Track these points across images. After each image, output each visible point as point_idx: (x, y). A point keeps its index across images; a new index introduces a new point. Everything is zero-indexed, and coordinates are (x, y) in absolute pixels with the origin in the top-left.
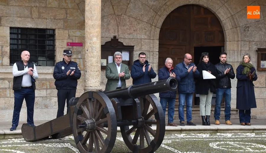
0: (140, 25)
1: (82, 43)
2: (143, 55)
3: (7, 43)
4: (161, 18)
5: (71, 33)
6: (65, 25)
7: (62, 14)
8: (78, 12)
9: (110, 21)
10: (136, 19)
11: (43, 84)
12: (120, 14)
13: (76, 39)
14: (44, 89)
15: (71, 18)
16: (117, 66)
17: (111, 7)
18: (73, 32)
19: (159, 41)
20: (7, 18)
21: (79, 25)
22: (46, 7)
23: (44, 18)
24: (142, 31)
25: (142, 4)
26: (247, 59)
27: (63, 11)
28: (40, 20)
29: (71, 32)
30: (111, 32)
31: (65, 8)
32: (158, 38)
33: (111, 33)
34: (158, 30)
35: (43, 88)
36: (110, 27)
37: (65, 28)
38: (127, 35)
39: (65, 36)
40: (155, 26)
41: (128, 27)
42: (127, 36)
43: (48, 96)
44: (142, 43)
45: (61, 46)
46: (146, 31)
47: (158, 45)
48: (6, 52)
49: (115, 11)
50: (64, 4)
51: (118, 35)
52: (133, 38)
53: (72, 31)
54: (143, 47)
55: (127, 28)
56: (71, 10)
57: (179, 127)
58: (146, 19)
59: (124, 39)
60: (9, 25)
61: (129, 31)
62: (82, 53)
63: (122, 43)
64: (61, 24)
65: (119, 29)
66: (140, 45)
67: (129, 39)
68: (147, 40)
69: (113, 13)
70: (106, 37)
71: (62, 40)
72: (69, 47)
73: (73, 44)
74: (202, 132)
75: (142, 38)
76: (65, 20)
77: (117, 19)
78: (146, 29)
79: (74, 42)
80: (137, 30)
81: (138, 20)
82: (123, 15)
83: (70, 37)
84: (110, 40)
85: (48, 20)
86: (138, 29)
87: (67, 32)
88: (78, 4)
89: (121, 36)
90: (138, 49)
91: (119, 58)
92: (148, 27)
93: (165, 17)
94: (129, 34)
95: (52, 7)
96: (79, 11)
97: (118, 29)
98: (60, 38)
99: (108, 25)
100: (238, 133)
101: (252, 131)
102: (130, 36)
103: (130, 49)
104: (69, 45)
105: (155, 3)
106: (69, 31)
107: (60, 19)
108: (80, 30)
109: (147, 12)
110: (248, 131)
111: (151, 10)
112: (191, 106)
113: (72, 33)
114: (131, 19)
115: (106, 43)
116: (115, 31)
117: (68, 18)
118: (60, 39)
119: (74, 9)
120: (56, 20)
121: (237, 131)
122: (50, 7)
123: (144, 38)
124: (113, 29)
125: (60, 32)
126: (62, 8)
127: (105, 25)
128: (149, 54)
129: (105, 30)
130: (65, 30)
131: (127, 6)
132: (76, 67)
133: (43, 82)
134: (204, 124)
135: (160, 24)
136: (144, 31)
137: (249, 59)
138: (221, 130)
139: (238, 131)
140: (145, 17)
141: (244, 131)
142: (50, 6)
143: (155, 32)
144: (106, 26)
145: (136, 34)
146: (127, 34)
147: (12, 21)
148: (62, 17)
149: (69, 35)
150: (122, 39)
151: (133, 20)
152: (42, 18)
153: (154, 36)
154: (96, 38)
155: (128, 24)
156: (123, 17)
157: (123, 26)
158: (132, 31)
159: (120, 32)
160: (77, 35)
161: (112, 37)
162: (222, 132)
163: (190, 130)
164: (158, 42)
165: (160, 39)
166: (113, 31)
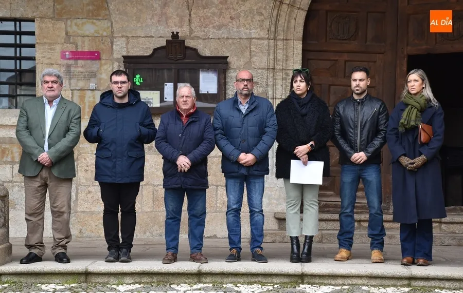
0: (247, 4)
1: (98, 53)
2: (120, 75)
5: (73, 29)
6: (57, 9)
11: (4, 152)
13: (83, 42)
14: (6, 163)
16: (47, 107)
18: (76, 24)
19: (303, 44)
21: (91, 8)
24: (252, 18)
26: (417, 84)
29: (71, 26)
30: (171, 22)
32: (300, 35)
33: (173, 25)
34: (301, 16)
35: (4, 159)
36: (170, 10)
37: (58, 16)
38: (212, 30)
39: (59, 36)
40: (292, 5)
41: (217, 11)
42: (212, 33)
43: (15, 179)
44: (253, 48)
45: (47, 61)
46: (262, 17)
47: (300, 52)
51: (191, 31)
52: (228, 38)
53: (73, 24)
54: (254, 59)
55: (214, 14)
57: (191, 266)
59: (204, 39)
61: (217, 21)
62: (99, 76)
63: (195, 50)
64: (46, 6)
65: (193, 15)
66: (248, 53)
67: (219, 39)
68: (266, 42)
70: (161, 37)
71: (50, 44)
72: (65, 62)
73: (77, 55)
74: (260, 279)
75: (253, 36)
78: (262, 14)
79: (80, 50)
80: (239, 17)
83: (69, 38)
84: (164, 44)
86: (243, 15)
87: (62, 25)
89: (198, 32)
90: (242, 63)
91: (52, 82)
92: (268, 7)
94: (220, 27)
97: (190, 15)
98: (45, 40)
99: (165, 5)
100: (364, 285)
101: (406, 282)
102: (221, 32)
103: (220, 65)
104: (67, 57)
106: (66, 24)
108: (94, 21)
112: (257, 210)
113: (75, 28)
115: (155, 50)
116: (181, 21)
118: (45, 43)
121: (359, 281)
123: (258, 37)
124: (177, 15)
125: (44, 25)
127: (156, 6)
128: (271, 75)
129: (156, 18)
130: (58, 20)
133: (4, 146)
136: (258, 18)
137: (422, 84)
138: (313, 276)
139: (365, 281)
141: (383, 282)
143: (293, 21)
144: (159, 9)
145: (238, 27)
146: (214, 27)
149: (67, 34)
150: (200, 41)
153: (287, 31)
157: (204, 8)
158: (227, 20)
159: (196, 23)
160: (87, 33)
161: (169, 36)
162: (317, 281)
164: (299, 46)
166: (177, 20)
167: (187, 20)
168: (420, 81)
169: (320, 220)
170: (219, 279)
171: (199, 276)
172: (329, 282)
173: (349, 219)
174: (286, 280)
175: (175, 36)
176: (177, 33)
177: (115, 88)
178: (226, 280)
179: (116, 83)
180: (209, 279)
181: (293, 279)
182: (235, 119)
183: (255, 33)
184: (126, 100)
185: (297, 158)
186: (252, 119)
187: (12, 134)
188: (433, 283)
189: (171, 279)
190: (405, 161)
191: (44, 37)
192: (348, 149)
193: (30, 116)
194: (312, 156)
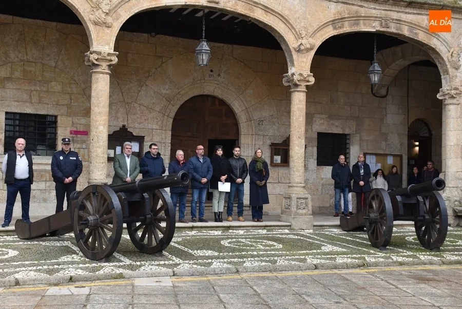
0: (152, 114)
1: (87, 132)
3: (2, 129)
4: (173, 108)
5: (76, 121)
6: (69, 112)
7: (66, 99)
8: (84, 97)
9: (118, 109)
10: (147, 107)
11: (42, 176)
12: (129, 101)
13: (80, 127)
14: (43, 181)
15: (76, 104)
16: (127, 158)
17: (121, 94)
19: (172, 132)
20: (2, 102)
21: (84, 112)
22: (47, 91)
23: (44, 103)
24: (153, 120)
25: (154, 93)
27: (67, 97)
28: (40, 105)
30: (120, 120)
31: (69, 93)
32: (171, 129)
34: (171, 121)
36: (119, 115)
37: (69, 115)
38: (137, 124)
39: (69, 124)
40: (168, 116)
42: (137, 125)
43: (46, 189)
44: (154, 133)
45: (63, 135)
47: (171, 136)
48: (1, 140)
49: (125, 99)
50: (69, 89)
51: (128, 124)
52: (143, 128)
53: (76, 118)
54: (154, 138)
55: (138, 117)
56: (76, 95)
57: (190, 224)
58: (158, 109)
59: (134, 128)
60: (4, 110)
61: (139, 121)
62: (87, 142)
63: (132, 133)
64: (64, 110)
65: (129, 118)
66: (152, 135)
67: (139, 128)
68: (159, 131)
69: (122, 100)
71: (65, 127)
72: (72, 135)
73: (77, 133)
74: (214, 228)
76: (69, 106)
77: (127, 107)
78: (157, 119)
79: (78, 130)
80: (148, 119)
81: (150, 109)
82: (133, 103)
83: (74, 125)
84: (119, 129)
85: (49, 106)
86: (150, 119)
87: (70, 119)
88: (84, 90)
89: (131, 125)
90: (149, 139)
91: (130, 149)
92: (160, 116)
93: (178, 107)
94: (140, 123)
95: (54, 92)
96: (85, 96)
98: (63, 125)
99: (117, 112)
103: (140, 140)
104: (73, 133)
105: (168, 92)
106: (73, 118)
107: (63, 105)
108: (85, 118)
109: (159, 101)
110: (260, 228)
111: (164, 99)
112: (204, 201)
113: (76, 120)
114: (142, 107)
115: (114, 132)
116: (124, 119)
117: (72, 104)
118: (63, 127)
119: (79, 94)
120: (58, 106)
121: (249, 228)
122: (52, 92)
123: (156, 128)
124: (122, 117)
125: (62, 119)
126: (65, 93)
127: (113, 112)
129: (113, 118)
130: (69, 116)
131: (138, 94)
132: (77, 157)
133: (42, 173)
134: (216, 221)
135: (173, 114)
136: (156, 120)
138: (233, 227)
139: (250, 228)
140: (157, 106)
141: (256, 228)
142: (52, 90)
143: (168, 122)
144: (114, 114)
145: (147, 124)
147: (8, 106)
148: (66, 102)
149: (73, 123)
151: (145, 108)
152: (42, 103)
153: (166, 126)
154: (102, 127)
155: (139, 112)
156: (133, 105)
157: (134, 115)
158: (143, 121)
159: (129, 122)
160: (82, 123)
161: (121, 126)
163: (201, 227)
164: (170, 133)
165: (173, 130)
166: (122, 119)
167: (126, 119)
170: (199, 229)
171: (192, 228)
174: (224, 229)
175: (124, 126)
180: (196, 229)
183: (154, 127)
185: (221, 181)
187: (49, 168)
188: (272, 228)
189: (181, 229)
190: (258, 182)
191: (62, 124)
192: (235, 177)
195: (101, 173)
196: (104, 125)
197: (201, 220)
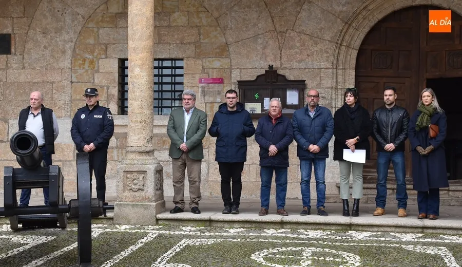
0: (318, 46)
1: (222, 79)
2: (232, 93)
3: (115, 81)
4: (359, 33)
5: (207, 64)
6: (197, 52)
7: (193, 35)
8: (216, 30)
9: (267, 42)
10: (311, 36)
11: (164, 142)
12: (284, 29)
13: (213, 72)
14: (165, 149)
15: (206, 41)
16: (186, 113)
17: (270, 20)
18: (209, 61)
19: (355, 72)
20: (115, 46)
21: (218, 50)
22: (169, 26)
23: (165, 43)
24: (322, 55)
25: (323, 11)
26: (429, 98)
27: (195, 31)
28: (160, 46)
29: (205, 62)
30: (268, 59)
31: (197, 26)
32: (354, 66)
33: (269, 60)
34: (354, 54)
35: (164, 147)
36: (268, 51)
37: (198, 56)
38: (295, 63)
39: (198, 69)
40: (348, 47)
41: (298, 51)
42: (295, 65)
44: (322, 75)
45: (190, 85)
46: (328, 55)
47: (354, 77)
48: (114, 95)
49: (277, 26)
50: (196, 21)
51: (282, 64)
52: (305, 68)
53: (207, 61)
54: (323, 82)
55: (296, 53)
56: (207, 28)
58: (328, 36)
59: (290, 69)
60: (116, 56)
61: (298, 57)
62: (222, 94)
63: (284, 76)
64: (191, 50)
65: (283, 54)
66: (319, 78)
67: (300, 69)
68: (331, 70)
69: (272, 28)
70: (262, 68)
71: (193, 74)
72: (201, 85)
73: (208, 81)
75: (322, 67)
76: (197, 44)
77: (280, 38)
78: (328, 53)
79: (211, 77)
80: (313, 54)
81: (316, 38)
82: (288, 32)
83: (204, 70)
84: (264, 72)
85: (172, 46)
86: (315, 53)
87: (200, 62)
88: (216, 19)
89: (286, 65)
90: (315, 84)
91: (188, 99)
92: (332, 48)
93: (366, 30)
94: (300, 62)
95: (178, 26)
96: (218, 28)
97: (281, 54)
98: (190, 72)
99: (265, 48)
100: (392, 232)
101: (420, 230)
102: (301, 64)
103: (300, 86)
104: (203, 82)
105: (345, 8)
106: (203, 61)
107: (189, 43)
108: (220, 59)
109: (330, 24)
111: (339, 20)
112: (321, 181)
113: (208, 64)
114: (303, 36)
115: (258, 77)
116: (275, 58)
117: (201, 41)
118: (189, 74)
119: (211, 26)
120: (183, 45)
121: (389, 229)
122: (175, 26)
123: (325, 67)
124: (273, 54)
125: (189, 62)
126: (192, 27)
127: (259, 48)
128: (334, 92)
129: (259, 56)
130: (197, 59)
131: (296, 17)
133: (164, 139)
135: (357, 43)
136: (325, 55)
137: (432, 98)
138: (358, 225)
139: (393, 229)
140: (327, 33)
141: (405, 230)
142: (175, 24)
143: (349, 57)
144: (261, 50)
145: (312, 61)
146: (296, 61)
147: (121, 50)
148: (193, 39)
149: (203, 68)
150: (287, 70)
151: (307, 38)
152: (163, 43)
153: (344, 64)
154: (138, 69)
155: (298, 45)
156: (289, 34)
157: (290, 49)
158: (305, 57)
159: (284, 59)
160: (215, 67)
161: (267, 68)
162: (360, 229)
164: (353, 73)
165: (357, 68)
166: (272, 57)
167: (279, 57)
168: (431, 96)
169: (364, 188)
170: (295, 226)
171: (282, 224)
172: (368, 229)
173: (383, 188)
174: (339, 228)
175: (271, 67)
176: (272, 65)
177: (228, 101)
178: (299, 227)
179: (229, 98)
180: (288, 226)
181: (344, 228)
182: (307, 122)
183: (323, 65)
184: (235, 109)
186: (317, 121)
188: (439, 231)
189: (264, 226)
190: (420, 149)
191: (189, 70)
193: (176, 120)
194: (358, 146)
195: (139, 136)
196: (141, 67)
197: (322, 213)
